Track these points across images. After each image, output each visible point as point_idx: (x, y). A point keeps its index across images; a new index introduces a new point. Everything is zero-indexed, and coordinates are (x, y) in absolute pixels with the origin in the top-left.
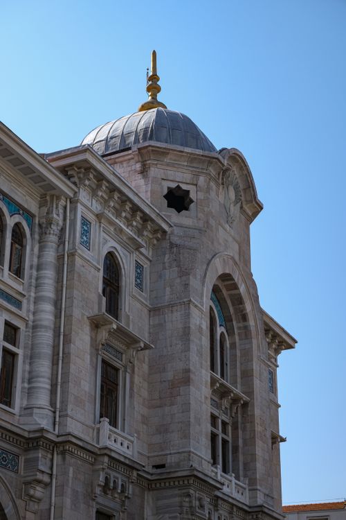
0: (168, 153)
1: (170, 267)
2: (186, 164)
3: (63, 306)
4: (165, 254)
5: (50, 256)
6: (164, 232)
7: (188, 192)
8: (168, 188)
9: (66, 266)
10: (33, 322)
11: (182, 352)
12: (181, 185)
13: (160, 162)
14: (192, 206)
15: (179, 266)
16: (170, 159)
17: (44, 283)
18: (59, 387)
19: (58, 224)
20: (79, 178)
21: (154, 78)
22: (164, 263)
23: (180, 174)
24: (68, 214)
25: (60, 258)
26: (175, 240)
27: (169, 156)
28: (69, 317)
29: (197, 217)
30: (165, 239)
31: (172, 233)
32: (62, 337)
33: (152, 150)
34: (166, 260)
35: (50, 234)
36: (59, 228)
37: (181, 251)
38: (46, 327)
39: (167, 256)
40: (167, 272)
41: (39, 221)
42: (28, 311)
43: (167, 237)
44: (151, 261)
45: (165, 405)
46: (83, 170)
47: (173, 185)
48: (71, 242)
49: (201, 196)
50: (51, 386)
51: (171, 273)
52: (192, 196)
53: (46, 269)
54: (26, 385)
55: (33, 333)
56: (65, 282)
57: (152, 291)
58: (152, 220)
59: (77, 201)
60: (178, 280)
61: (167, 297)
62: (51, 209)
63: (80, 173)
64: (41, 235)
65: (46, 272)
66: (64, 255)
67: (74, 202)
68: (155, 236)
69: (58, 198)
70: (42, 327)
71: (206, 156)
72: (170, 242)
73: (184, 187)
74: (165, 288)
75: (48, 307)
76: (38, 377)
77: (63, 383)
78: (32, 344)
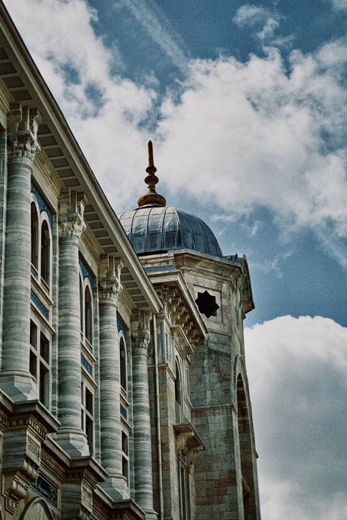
0: (199, 261)
1: (210, 371)
2: (212, 271)
3: (159, 417)
4: (204, 359)
5: (143, 368)
6: (203, 337)
7: (214, 298)
8: (199, 293)
9: (157, 378)
10: (134, 430)
11: (226, 453)
12: (208, 291)
13: (192, 269)
14: (218, 311)
15: (218, 371)
16: (200, 266)
17: (141, 394)
18: (161, 493)
19: (148, 339)
20: (164, 296)
21: (151, 169)
22: (203, 367)
23: (208, 281)
24: (155, 330)
25: (152, 370)
26: (212, 346)
27: (199, 264)
28: (165, 426)
29: (222, 322)
30: (203, 345)
31: (209, 339)
32: (160, 445)
33: (187, 258)
34: (205, 365)
35: (142, 347)
36: (149, 342)
37: (220, 358)
38: (147, 436)
39: (206, 361)
40: (207, 376)
41: (132, 335)
42: (130, 420)
43: (205, 342)
44: (189, 364)
45: (214, 503)
46: (168, 289)
47: (202, 291)
48: (160, 356)
49: (225, 302)
50: (153, 490)
51: (211, 378)
52: (218, 301)
53: (142, 381)
54: (134, 491)
55: (135, 441)
56: (158, 394)
57: (193, 393)
58: (199, 328)
59: (163, 318)
60: (218, 385)
61: (208, 400)
62: (142, 323)
63: (165, 291)
64: (134, 347)
65: (143, 383)
66: (155, 368)
67: (160, 317)
68: (195, 341)
69: (147, 313)
70: (143, 435)
71: (230, 266)
72: (208, 348)
73: (211, 293)
74: (206, 391)
75: (146, 417)
76: (144, 483)
77: (164, 489)
78: (135, 452)
